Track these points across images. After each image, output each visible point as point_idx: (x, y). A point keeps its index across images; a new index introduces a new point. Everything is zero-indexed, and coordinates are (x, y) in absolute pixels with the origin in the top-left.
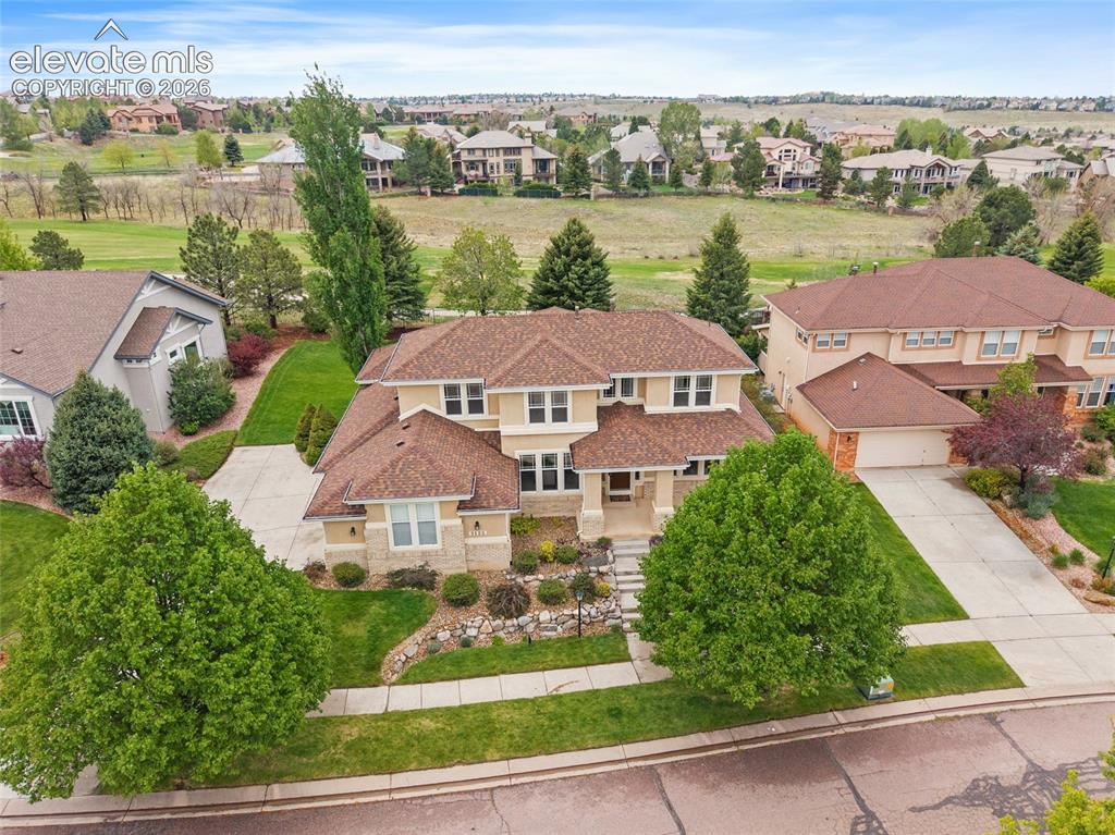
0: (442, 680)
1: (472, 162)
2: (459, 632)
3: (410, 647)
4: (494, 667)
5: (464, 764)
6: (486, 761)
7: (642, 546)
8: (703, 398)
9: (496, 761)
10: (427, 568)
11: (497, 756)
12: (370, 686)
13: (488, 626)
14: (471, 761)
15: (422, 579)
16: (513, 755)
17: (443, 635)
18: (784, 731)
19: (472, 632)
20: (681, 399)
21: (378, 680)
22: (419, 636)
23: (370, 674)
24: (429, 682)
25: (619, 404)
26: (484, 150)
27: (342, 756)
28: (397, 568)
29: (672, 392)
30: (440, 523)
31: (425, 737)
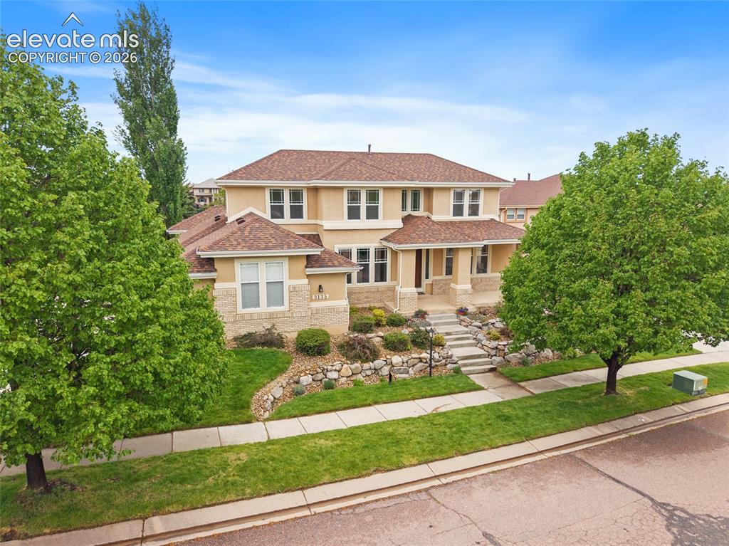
0: (319, 413)
1: (202, 197)
2: (320, 376)
3: (276, 389)
4: (366, 400)
5: (381, 471)
6: (405, 467)
7: (451, 317)
8: (474, 210)
9: (414, 465)
10: (274, 331)
11: (414, 461)
12: (242, 423)
13: (347, 369)
14: (389, 467)
15: (271, 341)
16: (430, 458)
17: (306, 380)
18: (653, 421)
19: (334, 375)
20: (458, 210)
21: (250, 416)
22: (283, 380)
23: (240, 412)
24: (305, 415)
25: (410, 215)
26: (210, 189)
27: (236, 478)
28: (243, 332)
29: (452, 203)
30: (288, 283)
31: (328, 453)
